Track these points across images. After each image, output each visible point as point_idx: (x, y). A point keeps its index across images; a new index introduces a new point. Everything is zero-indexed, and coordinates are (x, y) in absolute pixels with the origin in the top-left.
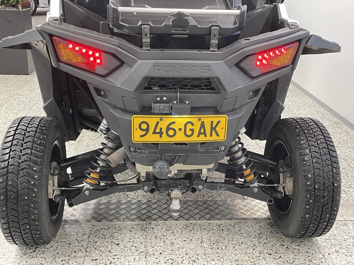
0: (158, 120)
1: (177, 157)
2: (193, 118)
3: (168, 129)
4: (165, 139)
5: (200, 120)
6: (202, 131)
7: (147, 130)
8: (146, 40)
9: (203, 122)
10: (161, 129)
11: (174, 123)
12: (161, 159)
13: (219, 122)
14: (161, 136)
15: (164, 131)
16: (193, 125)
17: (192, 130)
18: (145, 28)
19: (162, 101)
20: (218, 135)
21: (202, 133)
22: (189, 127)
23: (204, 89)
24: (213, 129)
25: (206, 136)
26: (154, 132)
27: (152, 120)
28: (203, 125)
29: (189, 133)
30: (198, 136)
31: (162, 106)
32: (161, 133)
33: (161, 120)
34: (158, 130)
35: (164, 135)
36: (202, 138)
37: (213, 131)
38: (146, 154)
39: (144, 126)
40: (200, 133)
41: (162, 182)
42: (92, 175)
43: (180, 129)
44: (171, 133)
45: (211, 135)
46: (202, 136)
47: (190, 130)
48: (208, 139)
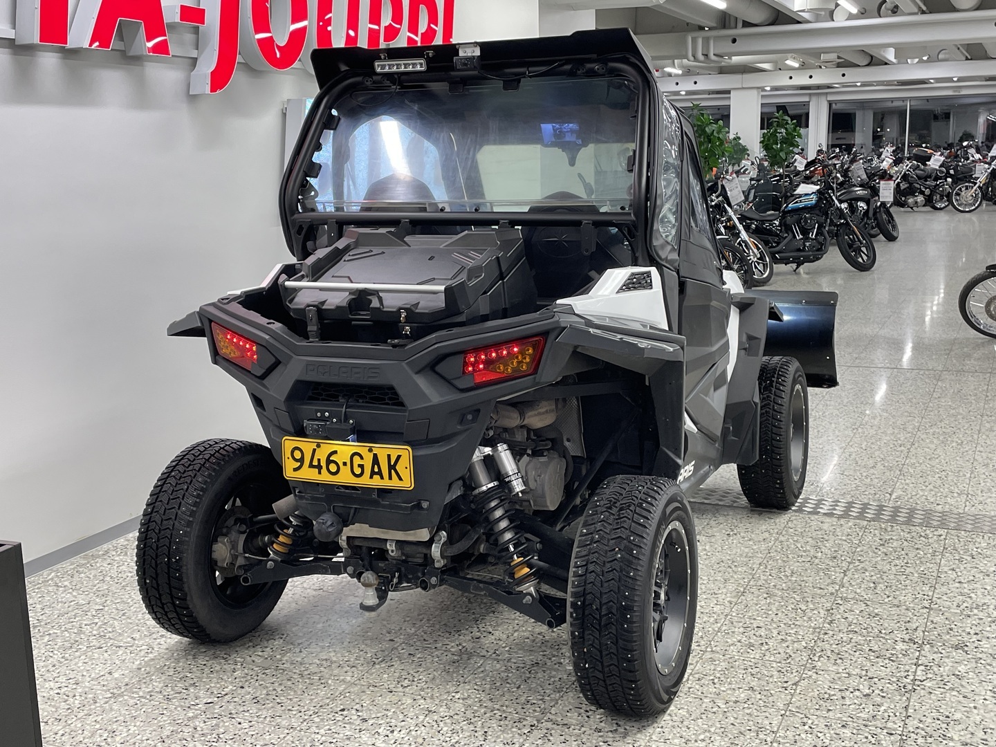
0: (314, 446)
1: (352, 511)
2: (362, 448)
3: (329, 462)
4: (325, 477)
5: (370, 450)
6: (376, 470)
7: (302, 460)
8: (313, 328)
9: (375, 456)
10: (319, 460)
11: (335, 452)
12: (329, 510)
13: (399, 457)
14: (320, 473)
15: (323, 464)
16: (362, 458)
17: (361, 466)
18: (310, 311)
19: (323, 419)
20: (400, 479)
21: (376, 473)
22: (357, 460)
23: (388, 404)
24: (392, 467)
25: (382, 478)
26: (311, 466)
27: (307, 445)
28: (376, 460)
29: (358, 471)
30: (371, 477)
31: (316, 424)
32: (319, 467)
33: (318, 446)
34: (315, 463)
35: (324, 470)
36: (376, 482)
37: (392, 471)
38: (307, 499)
39: (298, 455)
40: (373, 473)
41: (380, 564)
42: (281, 539)
43: (345, 464)
44: (333, 468)
45: (390, 478)
46: (377, 477)
47: (359, 466)
48: (386, 483)
